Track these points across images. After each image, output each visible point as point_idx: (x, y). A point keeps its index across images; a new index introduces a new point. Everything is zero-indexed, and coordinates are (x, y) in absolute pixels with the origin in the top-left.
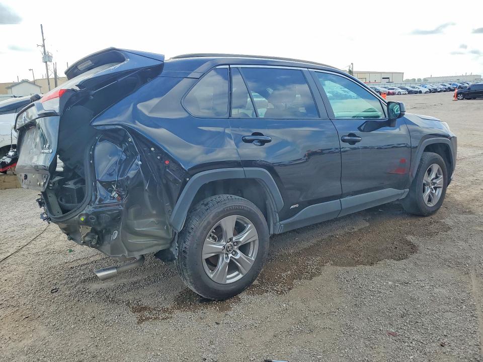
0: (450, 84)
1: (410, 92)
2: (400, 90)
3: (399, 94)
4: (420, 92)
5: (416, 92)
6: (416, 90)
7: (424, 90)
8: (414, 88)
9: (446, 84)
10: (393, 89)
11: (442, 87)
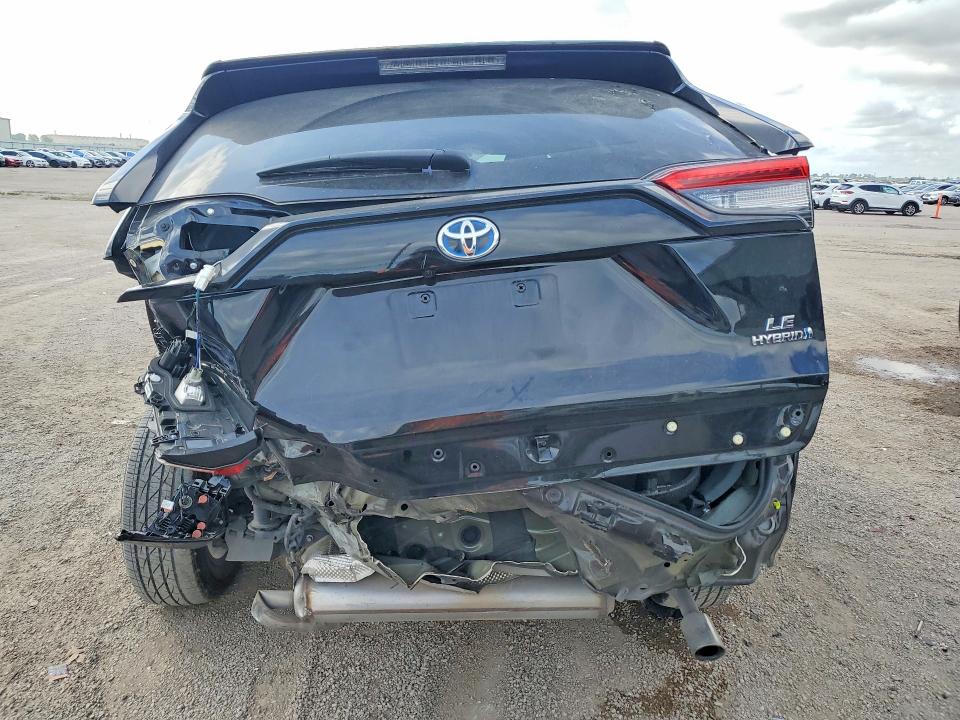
0: (124, 153)
1: (54, 164)
2: (32, 158)
3: (29, 164)
4: (74, 165)
5: (66, 165)
6: (64, 159)
7: (81, 161)
8: (58, 154)
9: (117, 153)
10: (14, 154)
11: (111, 157)
